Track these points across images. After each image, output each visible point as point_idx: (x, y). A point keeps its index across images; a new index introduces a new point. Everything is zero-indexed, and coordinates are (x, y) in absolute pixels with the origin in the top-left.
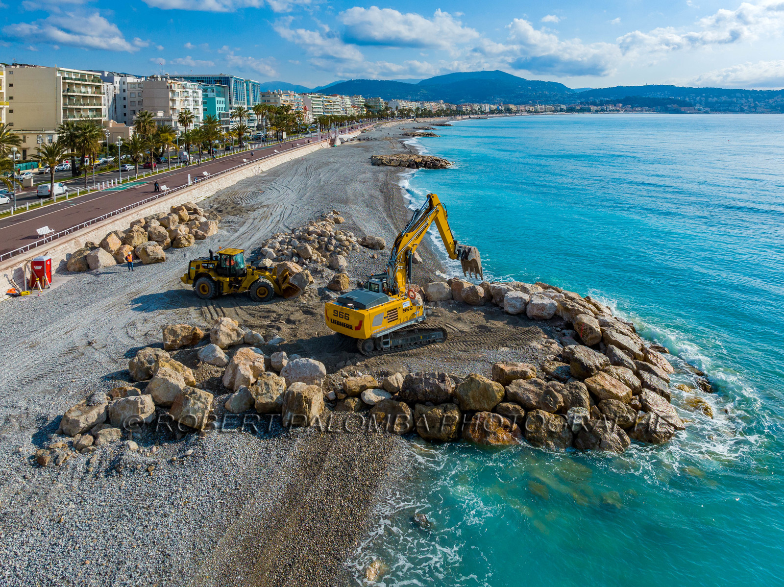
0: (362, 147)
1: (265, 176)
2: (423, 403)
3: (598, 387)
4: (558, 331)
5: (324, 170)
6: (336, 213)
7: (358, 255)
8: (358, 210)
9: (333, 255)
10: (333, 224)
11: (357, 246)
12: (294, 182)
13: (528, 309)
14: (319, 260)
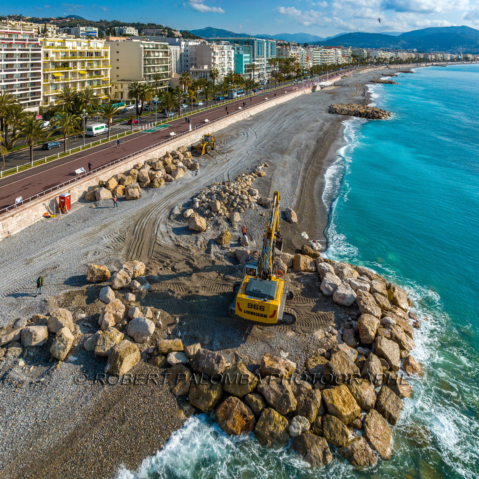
1: (249, 121)
3: (330, 402)
4: (348, 321)
5: (291, 117)
6: (266, 166)
7: (252, 212)
8: (286, 162)
9: (233, 211)
10: (255, 177)
11: (253, 205)
12: (263, 128)
13: (334, 295)
14: (223, 214)
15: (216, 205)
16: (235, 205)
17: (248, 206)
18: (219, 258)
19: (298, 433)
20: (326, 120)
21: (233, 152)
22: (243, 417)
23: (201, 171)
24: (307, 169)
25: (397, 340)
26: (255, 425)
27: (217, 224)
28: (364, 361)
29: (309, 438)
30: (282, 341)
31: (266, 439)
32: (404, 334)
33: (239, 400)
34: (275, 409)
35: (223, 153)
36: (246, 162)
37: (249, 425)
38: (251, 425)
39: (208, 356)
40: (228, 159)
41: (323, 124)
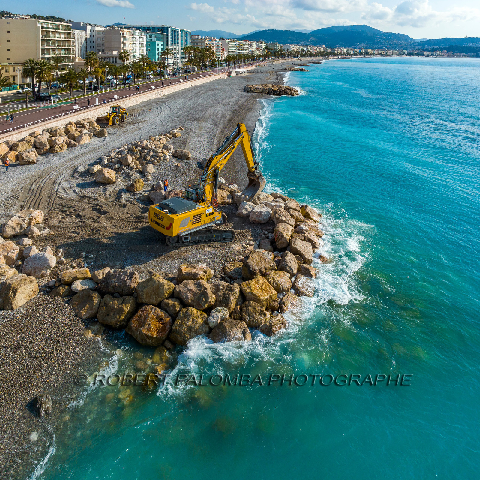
0: (247, 78)
1: (163, 99)
2: (112, 294)
3: (248, 291)
4: (265, 234)
5: (207, 95)
6: (181, 129)
7: (166, 163)
8: (203, 127)
9: (146, 163)
10: (170, 138)
11: (168, 157)
12: (178, 104)
13: (250, 216)
14: (135, 167)
15: (126, 159)
16: (149, 158)
17: (162, 158)
18: (131, 202)
19: (217, 321)
20: (242, 97)
21: (146, 122)
22: (159, 321)
23: (110, 138)
24: (223, 132)
25: (309, 240)
26: (172, 326)
27: (128, 176)
28: (280, 260)
29: (228, 323)
30: (199, 256)
31: (184, 334)
32: (315, 236)
33: (155, 307)
34: (193, 307)
35: (135, 123)
36: (160, 128)
37: (166, 326)
38: (168, 326)
39: (119, 275)
40: (140, 127)
41: (239, 100)
